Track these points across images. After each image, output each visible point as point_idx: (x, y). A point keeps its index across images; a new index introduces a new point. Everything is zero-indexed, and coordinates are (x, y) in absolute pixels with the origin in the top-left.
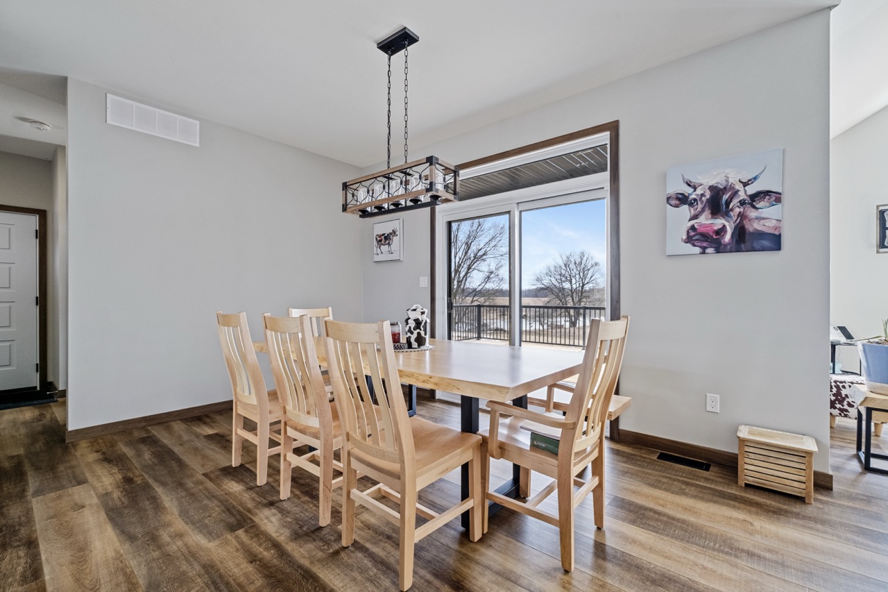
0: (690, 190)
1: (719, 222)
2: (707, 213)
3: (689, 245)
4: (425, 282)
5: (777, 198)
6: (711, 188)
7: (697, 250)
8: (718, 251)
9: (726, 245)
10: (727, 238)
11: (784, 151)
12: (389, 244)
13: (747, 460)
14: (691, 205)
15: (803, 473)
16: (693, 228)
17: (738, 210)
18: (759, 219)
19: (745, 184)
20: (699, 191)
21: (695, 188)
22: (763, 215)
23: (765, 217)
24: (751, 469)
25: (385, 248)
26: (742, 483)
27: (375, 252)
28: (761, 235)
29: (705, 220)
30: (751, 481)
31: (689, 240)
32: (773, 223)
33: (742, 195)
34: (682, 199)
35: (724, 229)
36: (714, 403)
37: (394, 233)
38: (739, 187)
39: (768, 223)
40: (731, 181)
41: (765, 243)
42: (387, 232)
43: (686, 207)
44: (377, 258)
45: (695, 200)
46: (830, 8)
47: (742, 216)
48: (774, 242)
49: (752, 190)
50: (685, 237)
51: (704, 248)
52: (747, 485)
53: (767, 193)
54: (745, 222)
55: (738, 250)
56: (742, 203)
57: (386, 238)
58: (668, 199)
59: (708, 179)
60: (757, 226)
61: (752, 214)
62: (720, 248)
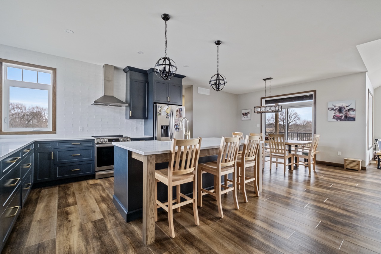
0: (334, 107)
1: (341, 114)
2: (338, 112)
3: (334, 119)
4: (259, 126)
5: (354, 110)
6: (339, 107)
7: (336, 120)
8: (341, 121)
9: (343, 119)
10: (343, 118)
11: (356, 100)
12: (247, 116)
13: (346, 164)
14: (334, 110)
15: (358, 165)
16: (335, 115)
17: (345, 112)
18: (350, 114)
19: (347, 107)
20: (336, 107)
21: (335, 107)
22: (351, 113)
23: (352, 114)
24: (347, 166)
25: (245, 117)
26: (345, 168)
27: (242, 117)
28: (351, 118)
29: (338, 114)
30: (347, 168)
31: (334, 118)
32: (353, 115)
33: (346, 109)
34: (333, 109)
35: (342, 116)
36: (340, 154)
37: (249, 113)
38: (346, 107)
39: (352, 115)
40: (344, 106)
41: (352, 119)
42: (246, 112)
43: (333, 111)
44: (242, 119)
45: (335, 109)
46: (366, 72)
47: (346, 113)
48: (354, 119)
49: (348, 108)
50: (333, 117)
51: (337, 120)
52: (346, 169)
53: (352, 109)
54: (347, 115)
55: (345, 120)
56: (346, 111)
57: (246, 114)
58: (329, 109)
59: (338, 105)
60: (350, 116)
61: (349, 113)
62: (341, 120)
